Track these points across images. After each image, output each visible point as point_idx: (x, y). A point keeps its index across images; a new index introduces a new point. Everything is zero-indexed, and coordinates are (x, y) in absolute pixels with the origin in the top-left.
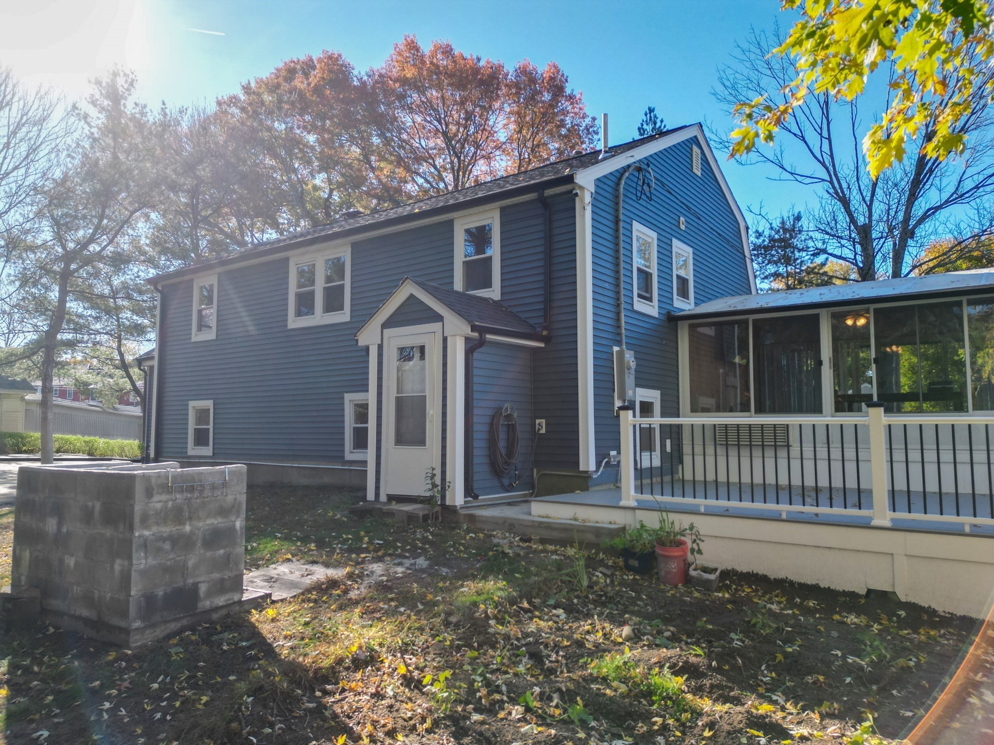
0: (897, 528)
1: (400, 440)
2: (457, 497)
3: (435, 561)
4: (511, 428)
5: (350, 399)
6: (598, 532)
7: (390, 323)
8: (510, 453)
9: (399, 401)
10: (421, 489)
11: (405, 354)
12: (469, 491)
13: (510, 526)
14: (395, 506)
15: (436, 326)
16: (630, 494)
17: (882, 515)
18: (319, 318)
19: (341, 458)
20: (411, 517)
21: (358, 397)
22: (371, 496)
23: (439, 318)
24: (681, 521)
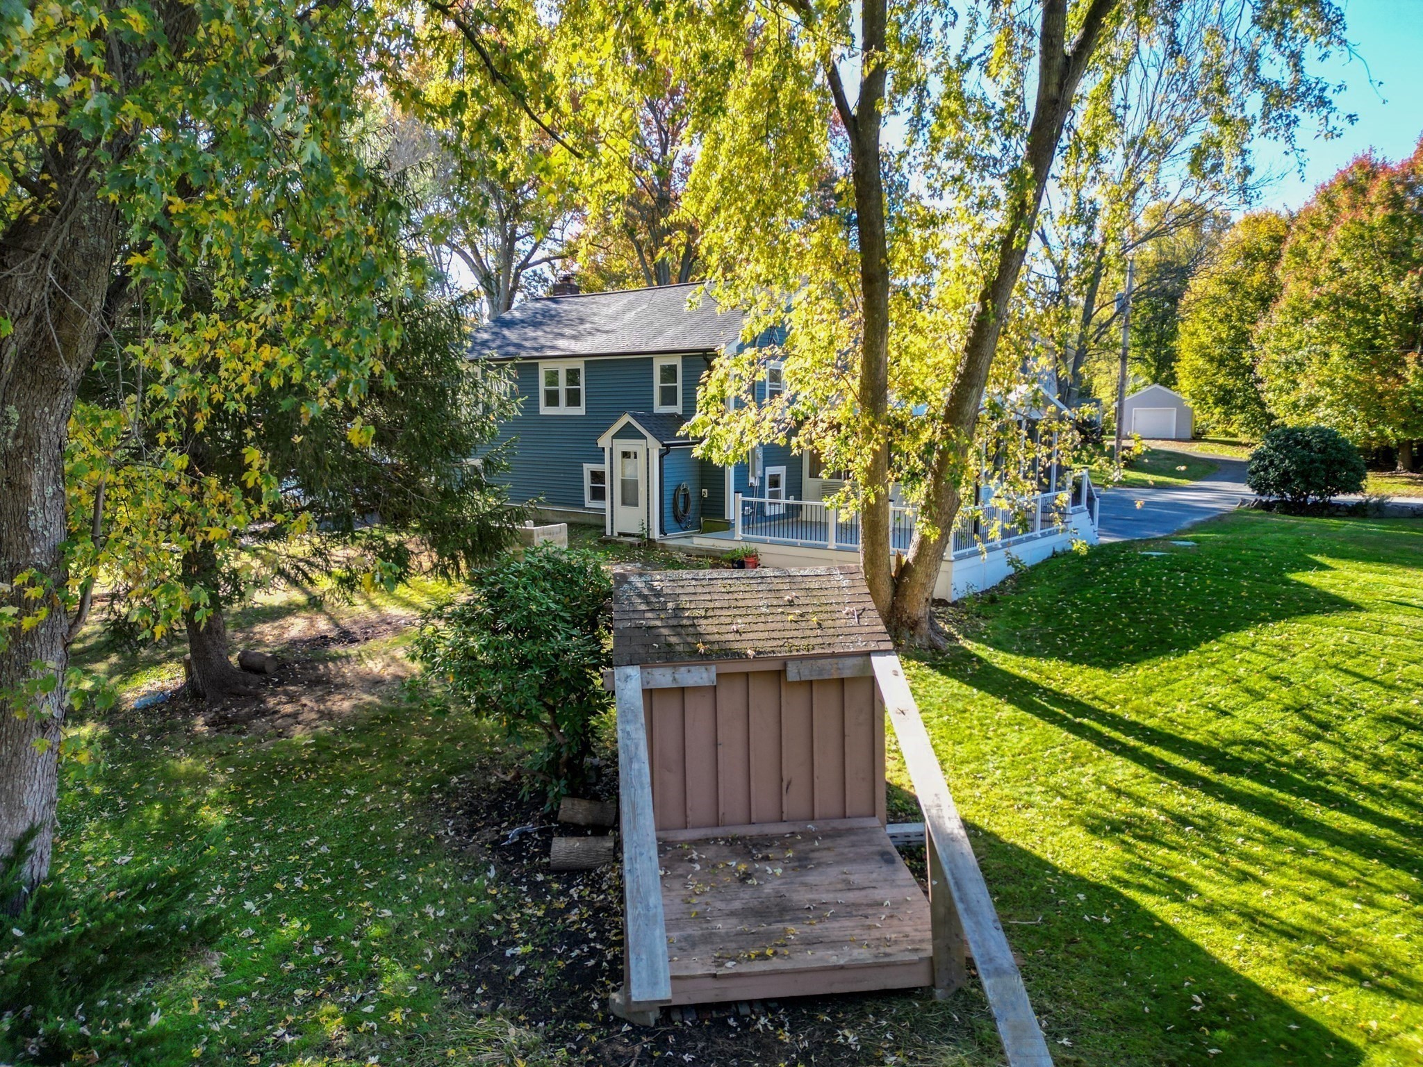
0: (839, 549)
1: (624, 503)
2: (655, 534)
3: (645, 564)
4: (686, 496)
5: (588, 468)
6: (722, 552)
7: (617, 436)
8: (685, 511)
9: (623, 481)
10: (637, 530)
11: (626, 455)
12: (662, 531)
13: (680, 549)
14: (622, 539)
15: (642, 442)
16: (739, 532)
17: (832, 543)
18: (562, 409)
19: (582, 505)
20: (632, 545)
21: (596, 467)
22: (608, 532)
23: (644, 437)
24: (753, 546)
